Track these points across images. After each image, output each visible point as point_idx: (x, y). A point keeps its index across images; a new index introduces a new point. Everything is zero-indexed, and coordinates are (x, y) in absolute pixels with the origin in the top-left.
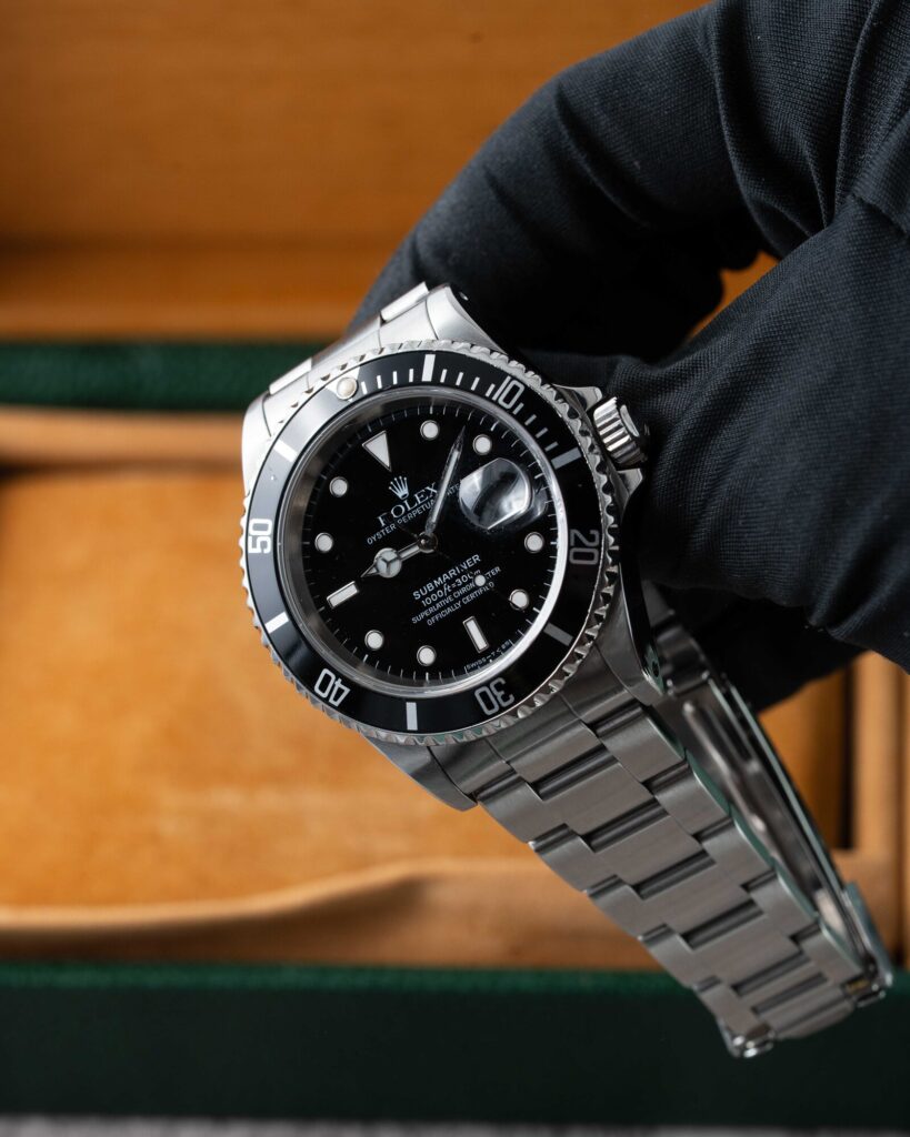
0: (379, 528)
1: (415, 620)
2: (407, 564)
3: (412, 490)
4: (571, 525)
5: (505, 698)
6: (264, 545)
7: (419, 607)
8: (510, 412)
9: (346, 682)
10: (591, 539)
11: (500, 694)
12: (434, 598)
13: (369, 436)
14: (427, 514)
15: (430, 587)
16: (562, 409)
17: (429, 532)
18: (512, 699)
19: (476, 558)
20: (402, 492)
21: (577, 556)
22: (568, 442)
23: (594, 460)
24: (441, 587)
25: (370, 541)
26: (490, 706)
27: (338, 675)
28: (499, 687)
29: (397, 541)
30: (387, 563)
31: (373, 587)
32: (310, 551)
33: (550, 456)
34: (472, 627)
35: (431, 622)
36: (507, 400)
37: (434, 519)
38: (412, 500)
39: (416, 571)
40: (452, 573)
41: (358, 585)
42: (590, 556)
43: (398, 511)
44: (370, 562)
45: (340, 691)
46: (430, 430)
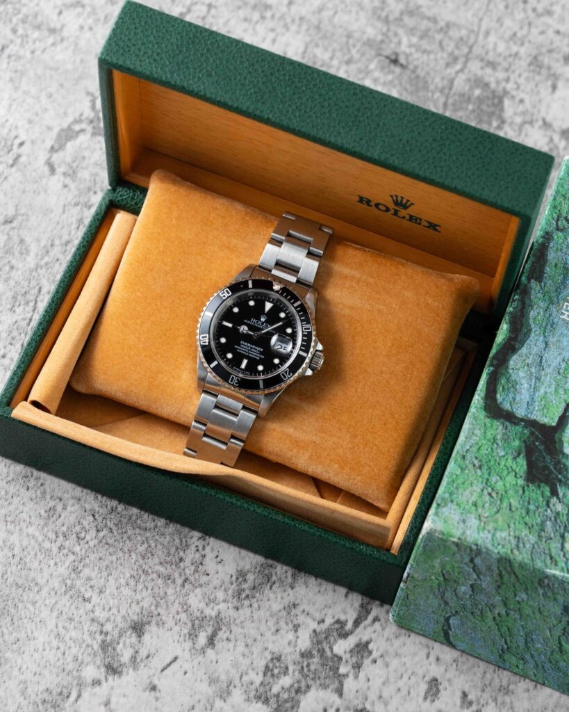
0: (250, 320)
1: (236, 346)
2: (247, 335)
3: (265, 322)
4: (289, 367)
5: (236, 383)
6: (224, 296)
7: (239, 345)
8: (303, 332)
9: (209, 342)
10: (289, 374)
11: (236, 381)
12: (244, 347)
13: (269, 301)
14: (263, 330)
15: (246, 344)
16: (313, 344)
17: (259, 333)
18: (237, 385)
19: (262, 350)
20: (263, 320)
21: (283, 374)
22: (307, 351)
23: (307, 360)
24: (248, 347)
25: (246, 321)
26: (232, 381)
27: (209, 339)
28: (238, 380)
29: (251, 328)
30: (244, 329)
31: (235, 330)
32: (231, 308)
33: (301, 350)
34: (245, 362)
35: (238, 351)
36: (305, 329)
37: (263, 332)
38: (263, 323)
39: (247, 338)
40: (254, 347)
41: (233, 326)
42: (285, 377)
43: (257, 322)
44: (240, 326)
45: (205, 342)
46: (282, 315)
